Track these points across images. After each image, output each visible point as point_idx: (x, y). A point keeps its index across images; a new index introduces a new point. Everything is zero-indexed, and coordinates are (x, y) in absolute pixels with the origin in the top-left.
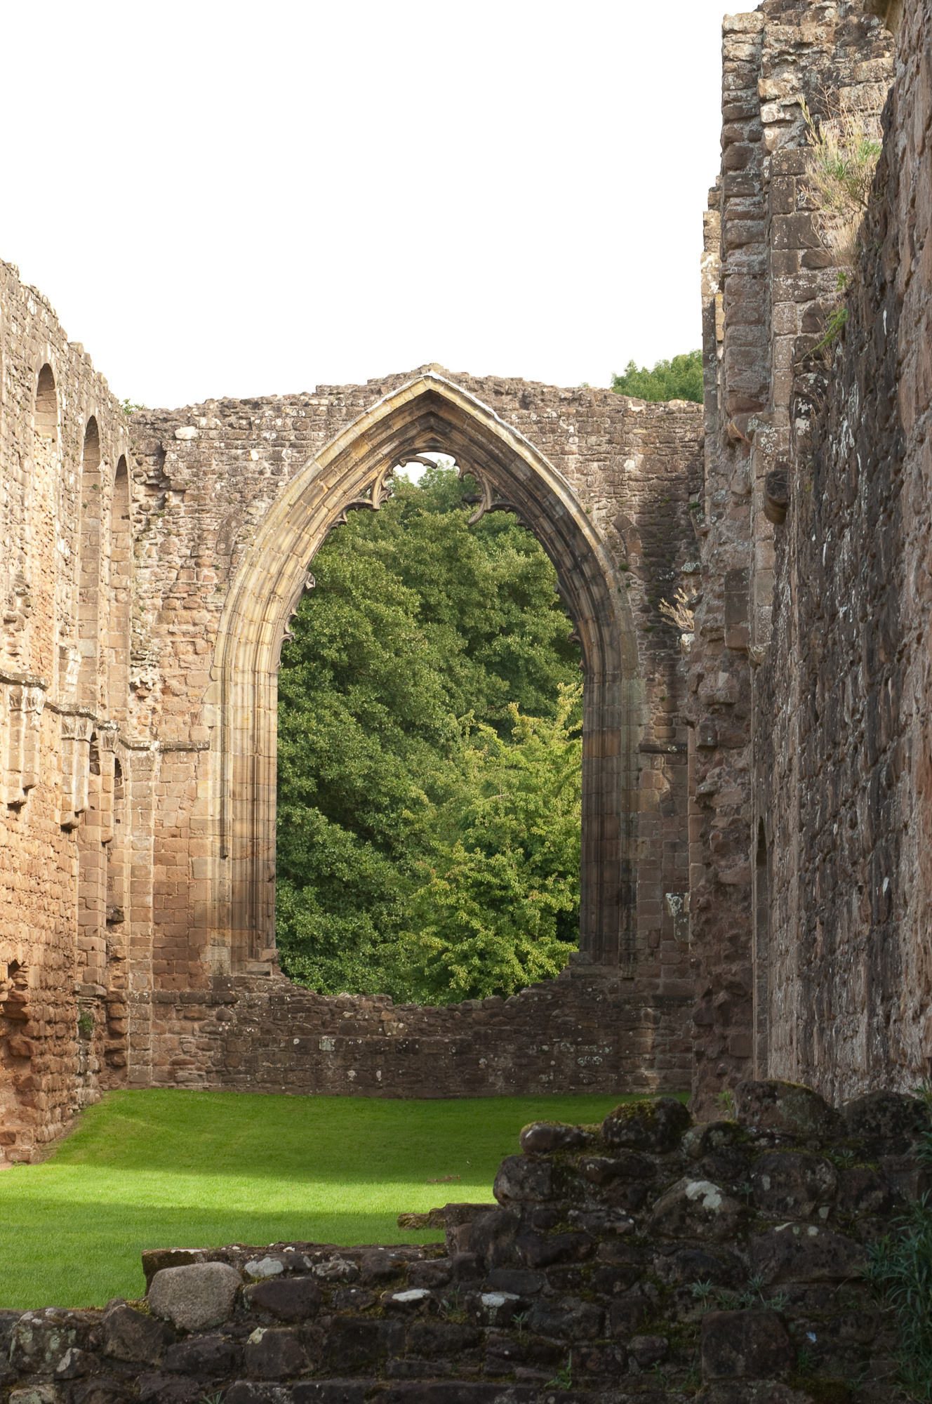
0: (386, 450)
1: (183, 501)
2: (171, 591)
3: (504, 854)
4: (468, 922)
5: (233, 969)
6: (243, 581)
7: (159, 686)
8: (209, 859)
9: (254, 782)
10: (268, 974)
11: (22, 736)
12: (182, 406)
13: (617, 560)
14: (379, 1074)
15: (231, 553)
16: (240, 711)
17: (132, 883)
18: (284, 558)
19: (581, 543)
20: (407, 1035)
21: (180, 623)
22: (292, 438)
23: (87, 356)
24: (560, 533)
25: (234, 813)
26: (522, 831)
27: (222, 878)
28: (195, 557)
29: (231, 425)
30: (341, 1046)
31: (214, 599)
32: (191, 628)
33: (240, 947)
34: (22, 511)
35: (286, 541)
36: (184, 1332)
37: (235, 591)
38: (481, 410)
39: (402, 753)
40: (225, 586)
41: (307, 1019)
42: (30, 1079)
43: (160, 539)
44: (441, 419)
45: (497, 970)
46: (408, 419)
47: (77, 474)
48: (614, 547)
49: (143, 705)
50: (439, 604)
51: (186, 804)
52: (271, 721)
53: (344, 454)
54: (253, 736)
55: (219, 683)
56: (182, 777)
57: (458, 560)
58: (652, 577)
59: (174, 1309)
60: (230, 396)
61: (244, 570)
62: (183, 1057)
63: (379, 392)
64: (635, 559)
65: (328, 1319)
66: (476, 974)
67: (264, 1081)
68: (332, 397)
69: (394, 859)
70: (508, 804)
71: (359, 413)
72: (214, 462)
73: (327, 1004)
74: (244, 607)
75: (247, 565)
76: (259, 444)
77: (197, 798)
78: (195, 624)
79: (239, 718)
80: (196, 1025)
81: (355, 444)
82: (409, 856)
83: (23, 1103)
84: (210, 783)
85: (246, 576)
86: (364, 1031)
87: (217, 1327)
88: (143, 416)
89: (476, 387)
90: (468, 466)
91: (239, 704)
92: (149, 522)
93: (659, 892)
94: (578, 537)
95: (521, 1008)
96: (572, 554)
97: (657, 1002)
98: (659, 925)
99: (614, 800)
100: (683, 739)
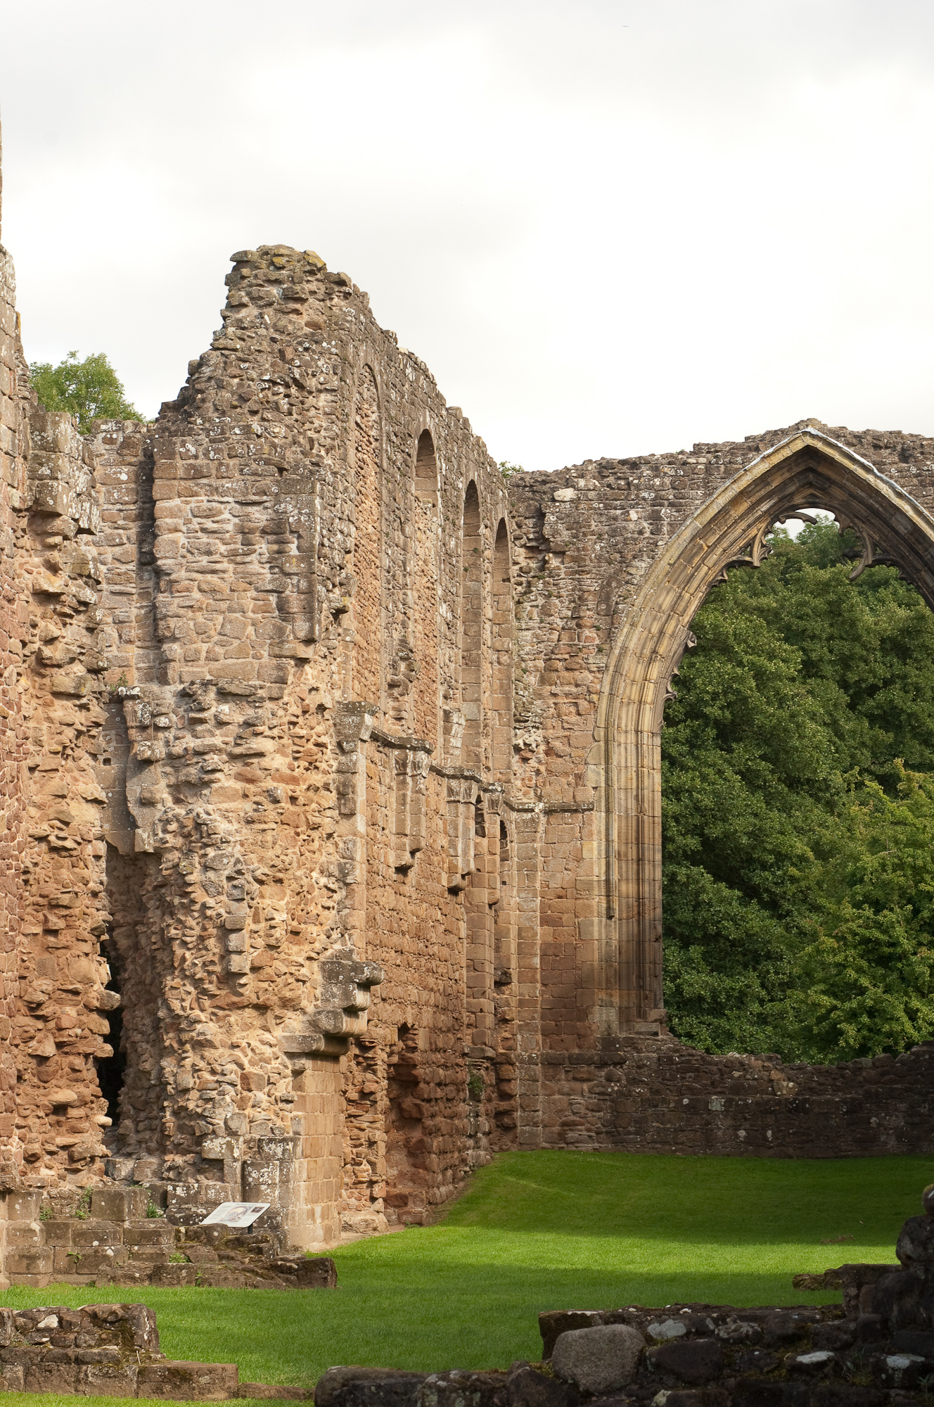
0: (765, 507)
1: (563, 562)
2: (553, 652)
3: (891, 910)
4: (856, 980)
5: (621, 1030)
6: (625, 642)
7: (543, 747)
8: (596, 920)
9: (639, 842)
10: (656, 1034)
11: (408, 800)
12: (560, 467)
14: (769, 1133)
15: (612, 614)
16: (623, 771)
17: (519, 944)
18: (664, 618)
20: (797, 1094)
21: (562, 684)
22: (671, 497)
23: (466, 421)
25: (620, 873)
26: (909, 887)
27: (609, 938)
28: (577, 618)
29: (609, 486)
30: (730, 1106)
31: (595, 660)
32: (574, 690)
33: (628, 1008)
34: (405, 576)
35: (667, 601)
36: (588, 1394)
37: (617, 652)
38: (860, 464)
39: (786, 809)
40: (606, 647)
41: (696, 1079)
42: (421, 1141)
43: (541, 601)
44: (820, 474)
45: (886, 1028)
46: (787, 475)
47: (457, 538)
49: (527, 767)
50: (821, 660)
51: (572, 865)
52: (655, 781)
53: (724, 511)
54: (637, 796)
55: (602, 744)
56: (567, 838)
57: (840, 615)
59: (578, 1371)
60: (608, 456)
61: (625, 630)
62: (572, 1118)
63: (757, 449)
65: (732, 1381)
66: (865, 1032)
67: (654, 1142)
68: (709, 456)
69: (780, 917)
70: (896, 860)
71: (737, 470)
72: (593, 522)
73: (716, 1064)
74: (626, 667)
75: (628, 625)
76: (638, 504)
77: (582, 859)
78: (577, 685)
79: (623, 779)
80: (585, 1086)
81: (734, 501)
82: (796, 913)
83: (414, 1166)
84: (595, 844)
85: (627, 636)
86: (753, 1090)
87: (620, 1389)
88: (522, 479)
89: (854, 441)
90: (848, 522)
91: (623, 764)
92: (529, 584)
95: (912, 1066)
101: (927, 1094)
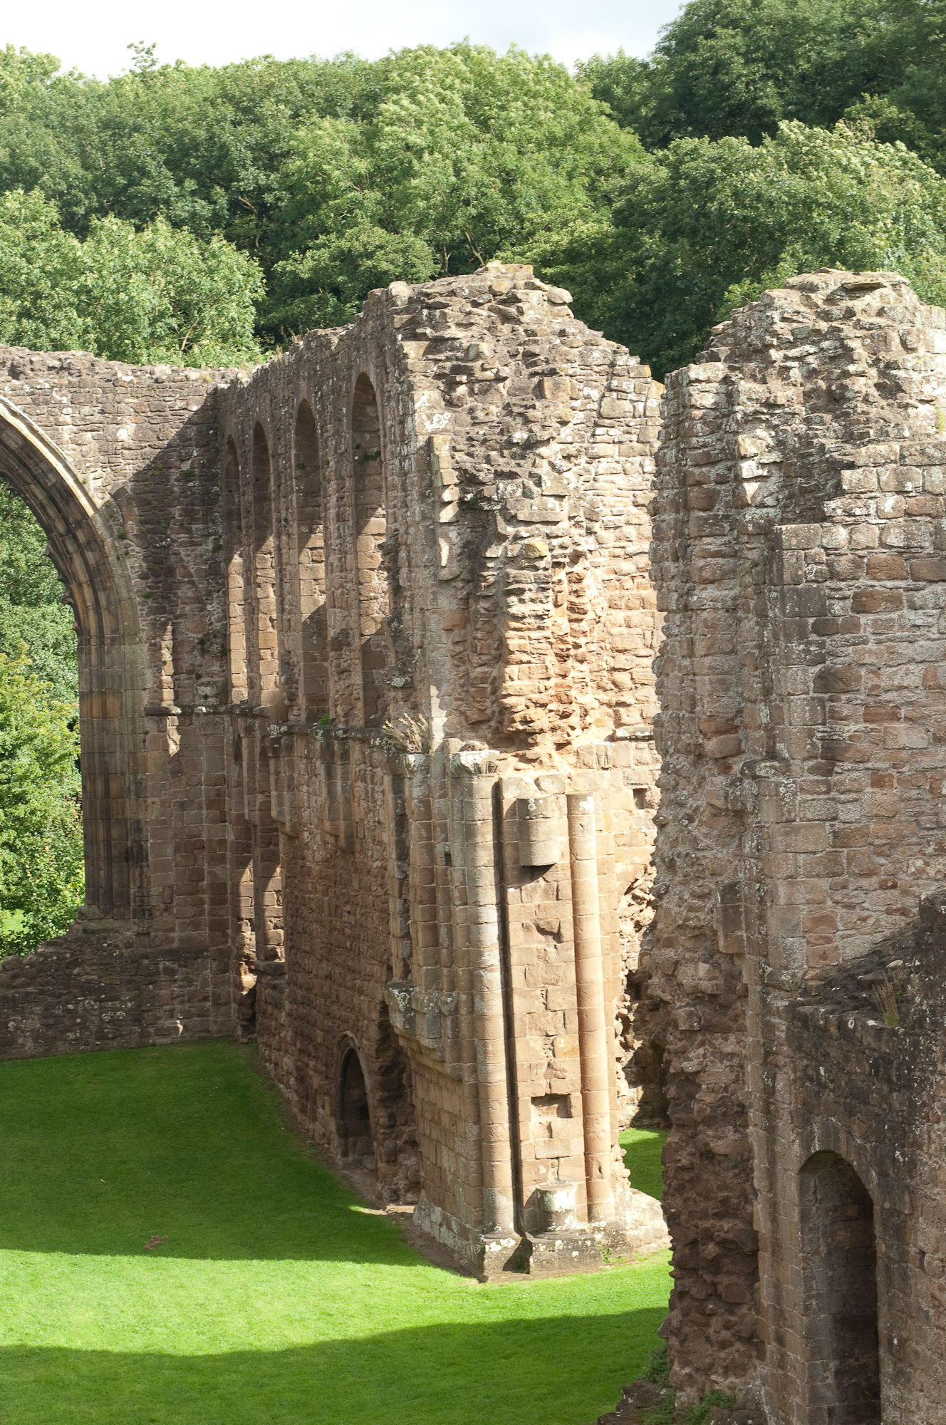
13: (115, 528)
19: (74, 510)
24: (51, 499)
48: (111, 516)
58: (149, 544)
64: (132, 527)
93: (170, 851)
94: (71, 504)
95: (41, 967)
96: (65, 520)
97: (174, 955)
98: (172, 881)
99: (118, 760)
100: (186, 700)
101: (60, 995)
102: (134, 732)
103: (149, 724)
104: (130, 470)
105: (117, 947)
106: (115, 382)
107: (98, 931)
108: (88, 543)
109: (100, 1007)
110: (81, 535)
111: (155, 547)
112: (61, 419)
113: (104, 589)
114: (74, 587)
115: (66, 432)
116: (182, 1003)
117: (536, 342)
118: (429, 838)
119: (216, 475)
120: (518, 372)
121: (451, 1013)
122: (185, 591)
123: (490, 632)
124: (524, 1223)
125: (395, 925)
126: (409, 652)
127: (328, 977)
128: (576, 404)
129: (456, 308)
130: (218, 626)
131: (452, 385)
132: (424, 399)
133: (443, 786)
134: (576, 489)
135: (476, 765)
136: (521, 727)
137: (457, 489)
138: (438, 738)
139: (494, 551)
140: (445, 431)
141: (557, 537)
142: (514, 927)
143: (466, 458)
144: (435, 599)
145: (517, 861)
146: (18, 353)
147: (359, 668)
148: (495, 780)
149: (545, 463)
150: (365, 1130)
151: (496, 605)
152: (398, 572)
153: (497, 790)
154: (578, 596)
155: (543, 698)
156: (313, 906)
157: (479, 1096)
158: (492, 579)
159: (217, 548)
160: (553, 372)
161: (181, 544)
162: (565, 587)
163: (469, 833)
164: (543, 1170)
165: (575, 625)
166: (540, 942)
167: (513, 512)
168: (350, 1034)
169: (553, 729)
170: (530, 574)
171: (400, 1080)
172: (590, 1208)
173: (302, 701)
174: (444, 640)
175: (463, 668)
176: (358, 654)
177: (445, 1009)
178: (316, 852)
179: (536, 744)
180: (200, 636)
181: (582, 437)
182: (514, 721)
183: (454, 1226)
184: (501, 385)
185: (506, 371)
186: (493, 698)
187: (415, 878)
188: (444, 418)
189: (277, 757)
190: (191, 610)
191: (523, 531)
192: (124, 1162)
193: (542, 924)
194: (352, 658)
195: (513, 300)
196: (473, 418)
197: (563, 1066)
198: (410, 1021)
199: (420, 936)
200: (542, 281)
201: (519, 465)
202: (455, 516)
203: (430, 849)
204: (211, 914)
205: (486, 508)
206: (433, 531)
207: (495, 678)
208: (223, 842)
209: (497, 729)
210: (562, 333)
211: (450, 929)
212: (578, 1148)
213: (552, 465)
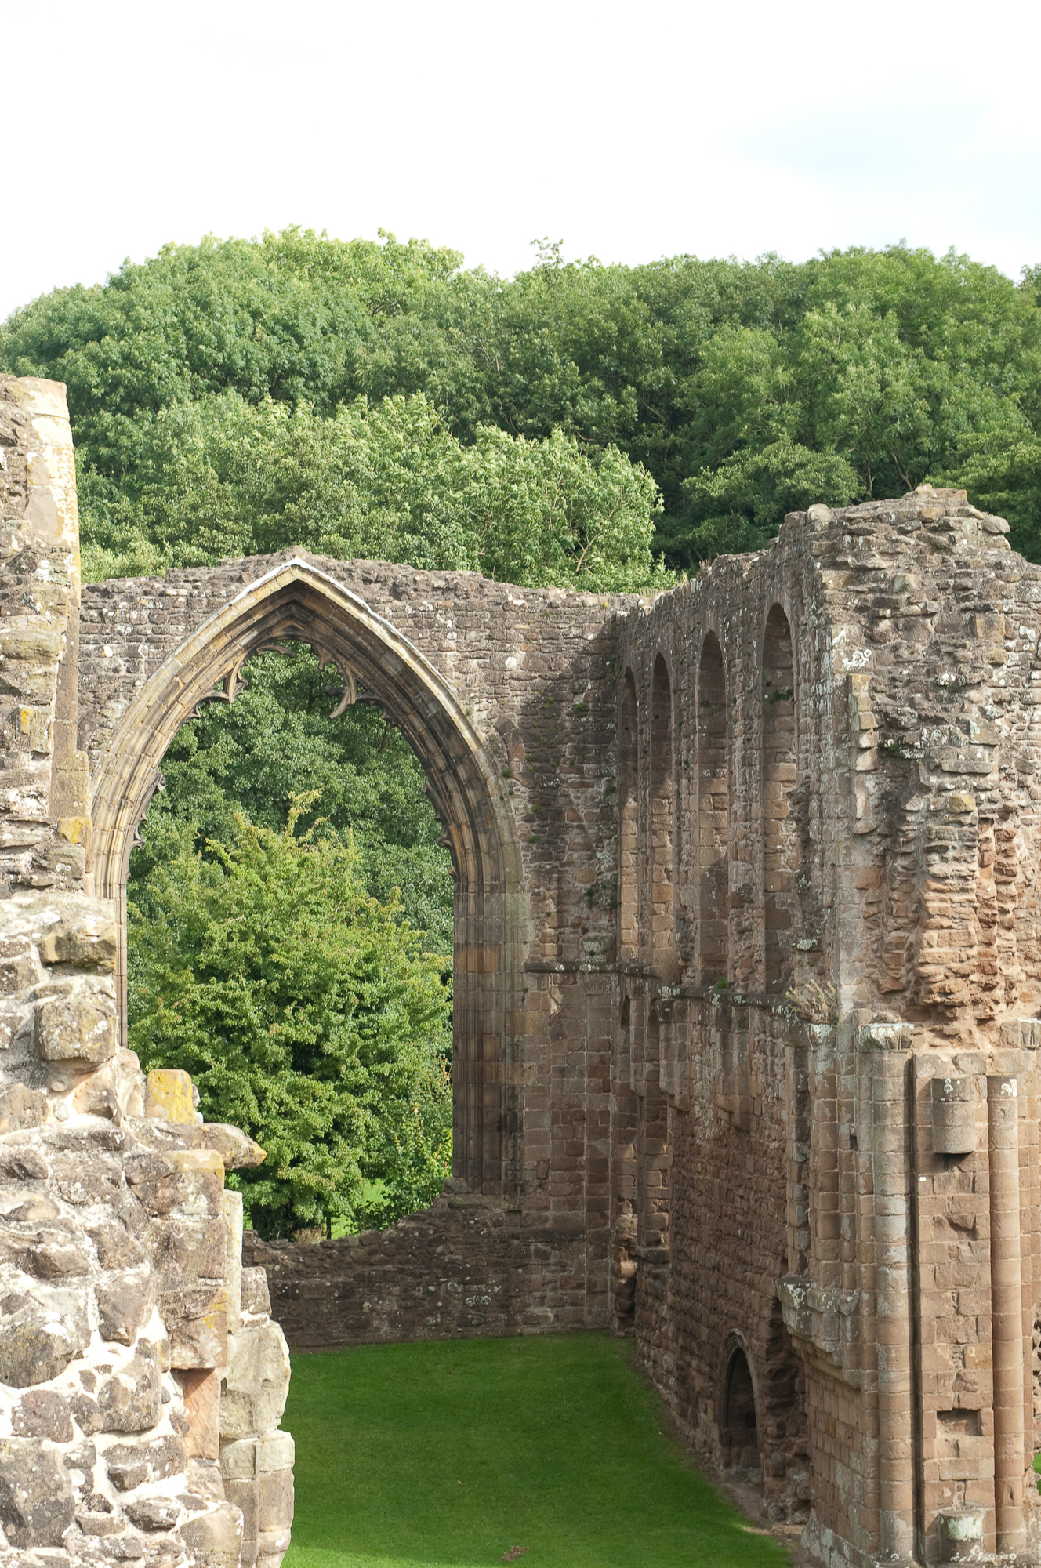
0: (245, 640)
13: (500, 765)
18: (136, 760)
19: (456, 744)
22: (149, 632)
24: (432, 730)
35: (139, 743)
37: (90, 801)
38: (352, 602)
46: (270, 608)
48: (496, 752)
53: (204, 649)
58: (536, 784)
64: (518, 764)
68: (188, 585)
71: (221, 604)
74: (98, 817)
76: (112, 639)
81: (216, 638)
89: (345, 575)
90: (329, 657)
93: (547, 1121)
94: (453, 738)
95: (400, 1244)
96: (446, 754)
97: (547, 1236)
98: (548, 1155)
99: (493, 1019)
100: (571, 956)
101: (421, 1275)
102: (512, 989)
103: (530, 981)
104: (518, 701)
105: (485, 1225)
106: (507, 606)
107: (465, 1207)
108: (469, 780)
109: (465, 1291)
110: (462, 772)
111: (542, 787)
112: (445, 644)
113: (485, 832)
114: (453, 828)
115: (450, 659)
116: (554, 1289)
117: (968, 575)
118: (833, 1118)
119: (612, 710)
120: (948, 607)
121: (851, 1313)
122: (573, 837)
123: (908, 893)
124: (926, 1550)
125: (793, 1213)
126: (818, 913)
127: (717, 1268)
128: (1011, 644)
129: (882, 535)
130: (608, 875)
131: (876, 619)
132: (843, 633)
133: (850, 1061)
134: (1008, 738)
135: (887, 1038)
136: (938, 999)
137: (877, 734)
138: (846, 1008)
139: (916, 804)
140: (865, 669)
141: (985, 790)
142: (924, 1219)
143: (887, 700)
144: (848, 855)
145: (929, 1148)
146: (401, 571)
147: (761, 928)
148: (908, 1056)
149: (974, 708)
150: (751, 1439)
151: (916, 863)
152: (808, 824)
153: (911, 1066)
154: (1007, 856)
155: (965, 967)
156: (702, 1188)
157: (880, 1406)
158: (911, 835)
159: (610, 790)
160: (987, 609)
161: (571, 785)
162: (993, 845)
163: (878, 1114)
164: (947, 1493)
165: (1003, 888)
166: (951, 1239)
167: (937, 761)
168: (738, 1332)
169: (975, 1003)
170: (954, 830)
171: (791, 1386)
172: (999, 1538)
173: (697, 961)
174: (857, 900)
175: (876, 932)
176: (761, 912)
177: (844, 1309)
178: (707, 1130)
179: (955, 1018)
180: (588, 886)
181: (1017, 680)
182: (931, 992)
183: (846, 1551)
184: (929, 621)
185: (934, 607)
186: (909, 966)
187: (817, 1162)
188: (863, 656)
189: (668, 1023)
190: (580, 858)
191: (948, 783)
192: (484, 1463)
193: (955, 1217)
194: (754, 917)
195: (946, 528)
196: (897, 656)
197: (974, 1377)
198: (806, 1321)
199: (821, 1227)
200: (977, 507)
201: (946, 710)
202: (874, 763)
203: (834, 1130)
204: (589, 1193)
205: (908, 756)
206: (849, 780)
207: (911, 944)
208: (605, 1114)
209: (912, 1000)
210: (998, 566)
211: (853, 1220)
212: (987, 1469)
213: (983, 712)
